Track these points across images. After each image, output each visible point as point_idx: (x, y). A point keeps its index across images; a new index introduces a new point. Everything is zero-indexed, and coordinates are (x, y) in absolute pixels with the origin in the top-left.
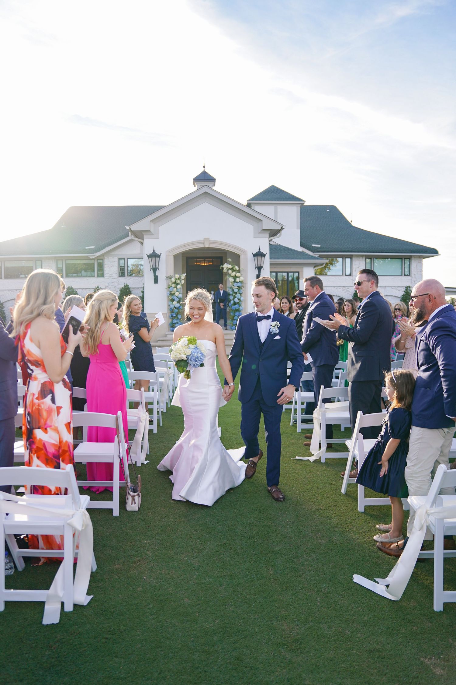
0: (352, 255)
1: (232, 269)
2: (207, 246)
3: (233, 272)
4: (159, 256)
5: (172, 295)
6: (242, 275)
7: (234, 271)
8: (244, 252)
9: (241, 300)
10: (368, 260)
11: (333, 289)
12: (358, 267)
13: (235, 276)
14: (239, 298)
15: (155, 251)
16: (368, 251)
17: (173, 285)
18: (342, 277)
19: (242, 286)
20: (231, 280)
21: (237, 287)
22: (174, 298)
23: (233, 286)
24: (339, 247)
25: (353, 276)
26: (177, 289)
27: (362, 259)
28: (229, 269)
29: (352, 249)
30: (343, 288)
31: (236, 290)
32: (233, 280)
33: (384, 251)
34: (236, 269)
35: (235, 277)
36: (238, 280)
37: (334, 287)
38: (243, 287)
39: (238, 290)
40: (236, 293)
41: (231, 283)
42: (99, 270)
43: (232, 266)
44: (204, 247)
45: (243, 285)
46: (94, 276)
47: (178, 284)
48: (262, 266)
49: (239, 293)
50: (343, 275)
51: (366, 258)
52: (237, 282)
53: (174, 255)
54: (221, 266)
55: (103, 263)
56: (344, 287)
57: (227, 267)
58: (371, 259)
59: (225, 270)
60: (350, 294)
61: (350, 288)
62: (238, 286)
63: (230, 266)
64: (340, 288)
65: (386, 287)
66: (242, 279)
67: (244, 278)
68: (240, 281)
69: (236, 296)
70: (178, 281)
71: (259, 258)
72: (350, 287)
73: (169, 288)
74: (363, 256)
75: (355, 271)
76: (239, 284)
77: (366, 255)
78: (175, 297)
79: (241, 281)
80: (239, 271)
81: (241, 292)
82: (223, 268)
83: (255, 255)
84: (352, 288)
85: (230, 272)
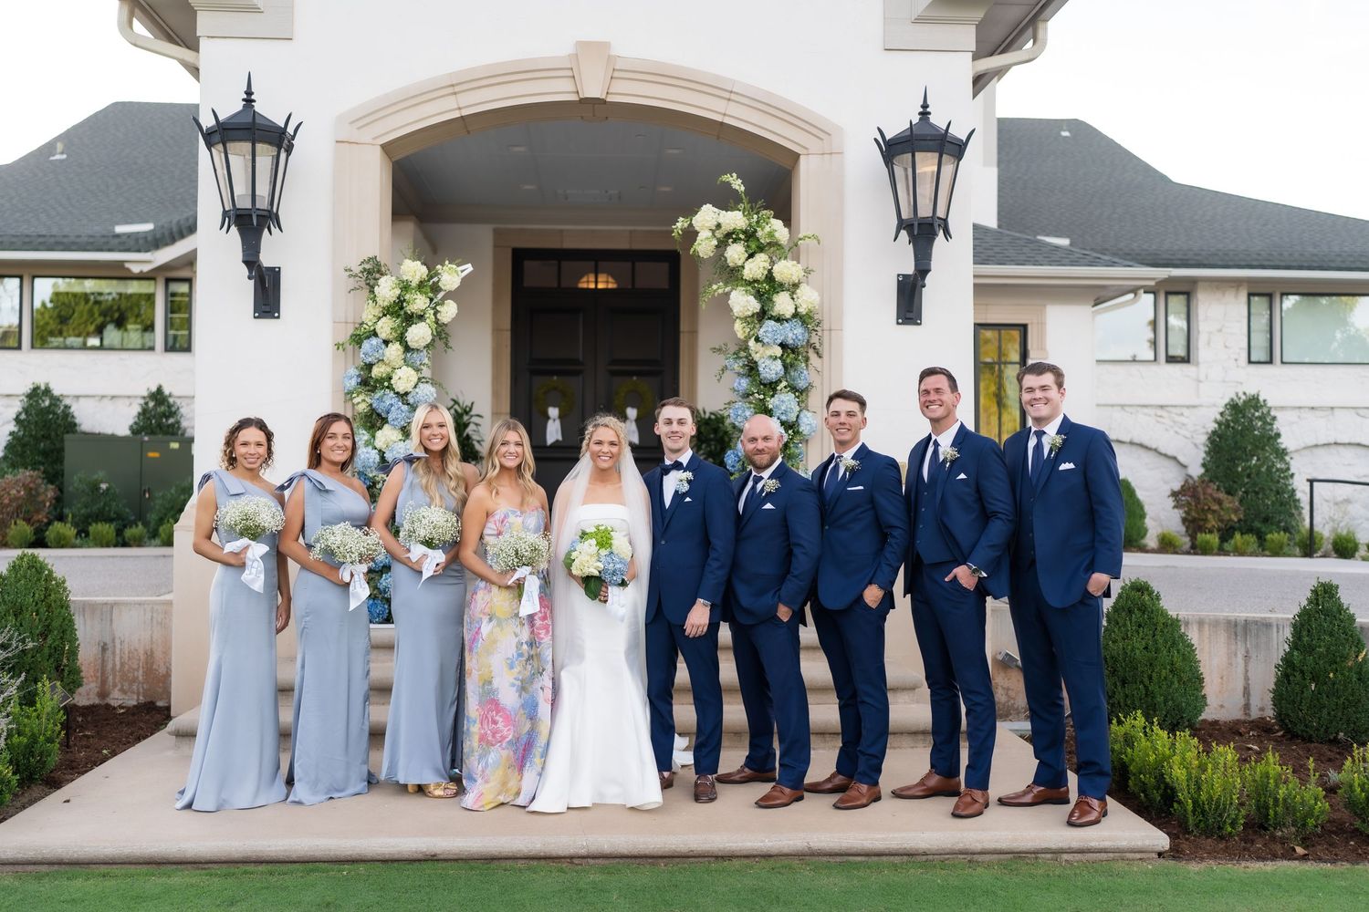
0: (1194, 281)
1: (750, 235)
2: (593, 90)
3: (751, 256)
4: (280, 139)
5: (373, 390)
6: (807, 271)
7: (761, 249)
8: (819, 131)
9: (804, 428)
10: (1260, 304)
11: (1117, 413)
12: (1220, 331)
13: (770, 277)
14: (792, 418)
15: (258, 107)
16: (1266, 263)
17: (386, 327)
18: (1154, 367)
19: (810, 345)
20: (743, 302)
21: (779, 351)
22: (381, 408)
23: (752, 343)
24: (1145, 247)
25: (1197, 364)
26: (407, 349)
27: (1236, 296)
28: (729, 235)
29: (1196, 255)
30: (1160, 412)
31: (771, 368)
32: (754, 305)
33: (1333, 265)
34: (771, 234)
35: (767, 288)
36: (783, 304)
37: (1122, 406)
38: (812, 354)
39: (785, 367)
40: (772, 386)
41: (738, 326)
42: (169, 324)
43: (748, 216)
44: (574, 98)
45: (814, 339)
46: (152, 349)
47: (410, 319)
48: (941, 213)
49: (793, 389)
50: (1155, 360)
51: (1250, 295)
52: (779, 319)
53: (384, 147)
54: (681, 224)
55: (190, 295)
56: (1162, 407)
57: (719, 226)
58: (1270, 296)
59: (704, 246)
60: (1188, 435)
61: (1186, 412)
62: (783, 346)
63: (735, 219)
64: (1146, 410)
65: (1332, 408)
66: (808, 298)
67: (821, 295)
68: (796, 315)
69: (771, 403)
70: (418, 303)
71: (926, 164)
72: (1188, 407)
73: (358, 340)
74: (1236, 283)
75: (1209, 343)
76: (793, 333)
77: (1249, 281)
78: (390, 398)
79: (802, 310)
80: (793, 251)
81: (801, 384)
82: (691, 234)
83: (893, 149)
84: (1195, 411)
85: (735, 253)
